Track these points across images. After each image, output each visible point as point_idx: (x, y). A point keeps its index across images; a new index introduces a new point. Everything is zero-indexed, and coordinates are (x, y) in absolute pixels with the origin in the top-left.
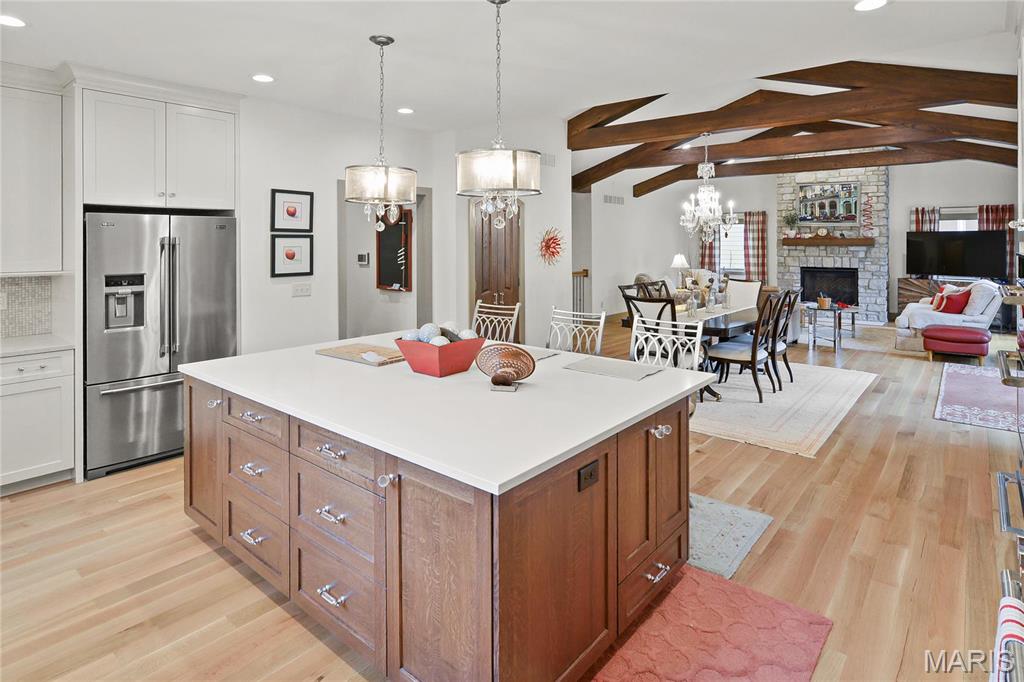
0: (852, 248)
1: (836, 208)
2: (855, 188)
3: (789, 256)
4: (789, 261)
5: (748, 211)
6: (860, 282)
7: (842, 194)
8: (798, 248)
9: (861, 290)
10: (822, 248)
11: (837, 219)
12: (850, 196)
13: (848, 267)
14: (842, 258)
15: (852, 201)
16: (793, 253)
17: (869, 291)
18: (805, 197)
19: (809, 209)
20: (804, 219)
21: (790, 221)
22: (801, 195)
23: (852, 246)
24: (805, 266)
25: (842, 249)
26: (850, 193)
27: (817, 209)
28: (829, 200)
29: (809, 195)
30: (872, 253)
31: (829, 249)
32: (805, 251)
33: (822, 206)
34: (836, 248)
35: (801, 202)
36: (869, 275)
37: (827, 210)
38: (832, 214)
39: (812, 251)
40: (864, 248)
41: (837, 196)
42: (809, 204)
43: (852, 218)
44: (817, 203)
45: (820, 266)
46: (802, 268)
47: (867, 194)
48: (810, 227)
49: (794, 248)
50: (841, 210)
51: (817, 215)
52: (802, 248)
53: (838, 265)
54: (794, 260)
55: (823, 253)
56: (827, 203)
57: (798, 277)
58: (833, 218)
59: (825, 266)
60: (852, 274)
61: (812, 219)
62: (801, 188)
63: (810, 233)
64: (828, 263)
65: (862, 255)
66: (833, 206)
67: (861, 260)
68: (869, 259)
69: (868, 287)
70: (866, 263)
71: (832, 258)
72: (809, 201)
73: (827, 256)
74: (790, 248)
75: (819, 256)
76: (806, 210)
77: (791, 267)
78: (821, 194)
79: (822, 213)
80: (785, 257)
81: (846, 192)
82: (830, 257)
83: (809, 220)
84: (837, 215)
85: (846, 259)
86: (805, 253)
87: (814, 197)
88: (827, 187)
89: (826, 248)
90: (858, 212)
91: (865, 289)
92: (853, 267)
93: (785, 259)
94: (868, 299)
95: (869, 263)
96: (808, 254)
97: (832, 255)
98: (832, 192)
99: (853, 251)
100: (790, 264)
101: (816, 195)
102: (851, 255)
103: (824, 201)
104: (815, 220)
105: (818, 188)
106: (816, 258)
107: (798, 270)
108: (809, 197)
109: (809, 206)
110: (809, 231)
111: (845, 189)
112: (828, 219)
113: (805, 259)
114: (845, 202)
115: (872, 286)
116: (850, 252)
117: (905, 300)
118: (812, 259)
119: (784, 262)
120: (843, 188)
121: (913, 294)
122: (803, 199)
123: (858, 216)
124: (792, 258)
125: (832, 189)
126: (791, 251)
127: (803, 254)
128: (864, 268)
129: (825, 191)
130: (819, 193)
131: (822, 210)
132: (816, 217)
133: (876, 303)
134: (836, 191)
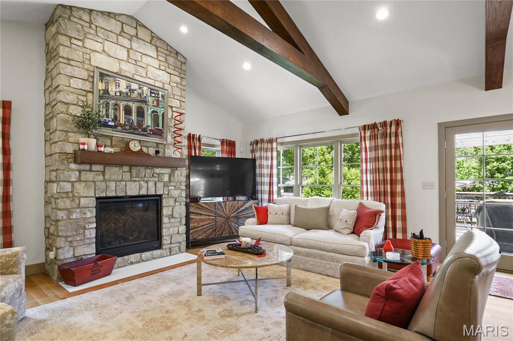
0: (158, 171)
1: (143, 117)
2: (163, 96)
3: (79, 180)
4: (80, 188)
6: (166, 211)
7: (150, 99)
8: (95, 167)
9: (165, 220)
10: (126, 168)
11: (144, 131)
12: (158, 105)
13: (153, 193)
14: (147, 182)
15: (160, 111)
16: (89, 176)
17: (172, 220)
18: (106, 91)
20: (106, 125)
21: (86, 124)
22: (101, 86)
23: (157, 167)
24: (104, 195)
25: (148, 171)
26: (158, 101)
27: (122, 113)
28: (136, 104)
29: (112, 89)
30: (176, 175)
31: (134, 170)
32: (103, 173)
33: (128, 111)
34: (142, 169)
35: (101, 97)
36: (172, 202)
37: (134, 117)
38: (140, 124)
39: (113, 172)
40: (168, 171)
41: (145, 102)
42: (112, 102)
43: (159, 133)
44: (122, 105)
45: (123, 194)
46: (97, 198)
47: (172, 107)
48: (111, 138)
49: (87, 167)
50: (148, 121)
51: (122, 121)
52: (99, 168)
53: (143, 192)
54: (88, 188)
55: (127, 176)
56: (134, 106)
57: (91, 214)
58: (138, 129)
59: (129, 194)
60: (155, 203)
61: (115, 127)
62: (102, 75)
63: (112, 146)
64: (133, 190)
65: (166, 178)
66: (141, 113)
67: (166, 185)
68: (172, 184)
69: (172, 216)
70: (170, 188)
71: (138, 183)
72: (112, 98)
73: (131, 181)
74: (82, 167)
75: (122, 180)
76: (107, 111)
77: (82, 199)
78: (127, 93)
79: (128, 120)
80: (73, 183)
81: (154, 99)
82: (135, 181)
83: (110, 126)
84: (144, 126)
85: (151, 184)
86: (104, 176)
87: (118, 94)
88: (134, 86)
89: (130, 169)
90: (165, 126)
91: (169, 218)
92: (158, 193)
93: (73, 186)
94: (171, 229)
95: (173, 188)
96: (107, 177)
97: (137, 179)
98: (140, 94)
99: (158, 174)
100: (82, 194)
101: (121, 92)
102: (156, 179)
103: (130, 104)
104: (119, 128)
105: (123, 84)
106: (118, 183)
107: (93, 203)
108: (112, 94)
109: (111, 107)
110: (109, 144)
111: (153, 95)
112: (134, 129)
113: (103, 184)
114: (153, 112)
115: (175, 215)
116: (155, 175)
117: (196, 225)
118: (113, 185)
119: (72, 192)
120: (151, 93)
121: (202, 217)
122: (104, 93)
123: (165, 131)
124: (83, 184)
125: (140, 91)
126: (83, 173)
127: (101, 178)
128: (168, 194)
129: (132, 91)
130: (124, 91)
131: (128, 117)
132: (120, 125)
133: (178, 233)
134: (145, 95)
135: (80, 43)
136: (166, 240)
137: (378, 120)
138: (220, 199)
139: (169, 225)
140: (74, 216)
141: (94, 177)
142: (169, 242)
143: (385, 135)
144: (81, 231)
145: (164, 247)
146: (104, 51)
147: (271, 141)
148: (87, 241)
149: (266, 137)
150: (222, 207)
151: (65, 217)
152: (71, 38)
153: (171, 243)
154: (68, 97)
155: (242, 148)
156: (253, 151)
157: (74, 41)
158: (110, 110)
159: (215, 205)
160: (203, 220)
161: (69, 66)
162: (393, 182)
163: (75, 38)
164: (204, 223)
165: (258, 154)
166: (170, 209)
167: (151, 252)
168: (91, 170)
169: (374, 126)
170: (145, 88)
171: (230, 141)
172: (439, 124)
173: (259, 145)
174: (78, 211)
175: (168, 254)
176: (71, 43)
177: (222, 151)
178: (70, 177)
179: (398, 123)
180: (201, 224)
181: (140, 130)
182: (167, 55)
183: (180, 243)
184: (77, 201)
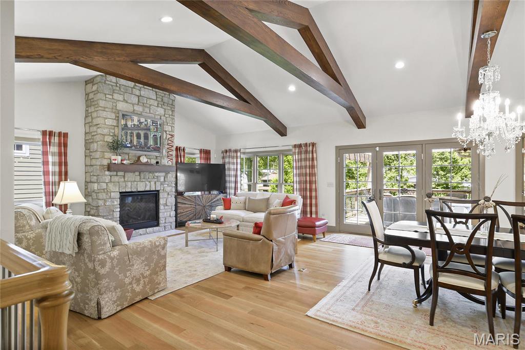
0: (157, 174)
1: (148, 139)
2: (160, 125)
3: (111, 182)
4: (111, 186)
5: (48, 129)
6: (162, 201)
7: (152, 128)
8: (119, 173)
9: (161, 207)
10: (137, 173)
11: (148, 149)
12: (157, 130)
13: (154, 189)
14: (150, 182)
15: (159, 135)
16: (116, 179)
17: (166, 207)
18: (126, 125)
19: (129, 137)
20: (125, 146)
21: (116, 146)
22: (123, 122)
23: (157, 172)
24: (124, 191)
25: (151, 174)
26: (157, 128)
27: (135, 138)
28: (144, 131)
29: (130, 124)
30: (168, 177)
31: (142, 175)
32: (124, 177)
33: (139, 136)
34: (147, 174)
35: (123, 129)
36: (166, 195)
37: (142, 140)
38: (146, 144)
39: (129, 176)
40: (163, 174)
41: (149, 129)
42: (129, 132)
43: (157, 149)
44: (135, 133)
45: (135, 190)
46: (120, 193)
47: (166, 131)
48: (128, 154)
49: (115, 173)
50: (151, 142)
51: (135, 144)
52: (122, 173)
53: (148, 189)
54: (115, 186)
55: (138, 178)
56: (142, 133)
57: (117, 202)
59: (139, 190)
60: (154, 196)
61: (131, 147)
62: (123, 115)
63: (129, 159)
64: (141, 187)
65: (162, 179)
66: (146, 137)
67: (162, 184)
68: (166, 183)
69: (166, 205)
70: (165, 186)
71: (144, 183)
72: (129, 129)
73: (140, 181)
74: (112, 173)
75: (135, 181)
76: (126, 137)
77: (112, 193)
78: (138, 125)
79: (138, 142)
80: (107, 183)
81: (154, 127)
82: (142, 181)
83: (128, 147)
84: (149, 146)
85: (153, 183)
86: (124, 178)
87: (133, 126)
88: (142, 120)
89: (140, 174)
90: (161, 145)
91: (164, 206)
92: (157, 189)
93: (107, 184)
94: (165, 214)
95: (167, 186)
96: (126, 179)
97: (144, 180)
98: (146, 125)
99: (157, 177)
100: (112, 190)
101: (134, 125)
102: (156, 180)
103: (140, 131)
104: (133, 148)
105: (136, 119)
106: (132, 183)
107: (118, 195)
108: (129, 126)
109: (129, 135)
110: (127, 158)
111: (154, 124)
112: (142, 148)
113: (124, 183)
114: (154, 136)
115: (168, 204)
116: (155, 177)
117: (182, 211)
118: (129, 184)
119: (106, 189)
120: (153, 123)
121: (187, 206)
122: (124, 127)
123: (161, 148)
124: (113, 184)
125: (146, 123)
126: (112, 177)
127: (123, 179)
128: (163, 190)
129: (141, 123)
130: (136, 124)
131: (139, 140)
132: (134, 146)
133: (170, 216)
134: (149, 125)
135: (110, 97)
136: (162, 221)
137: (303, 142)
138: (199, 193)
139: (164, 211)
140: (108, 204)
141: (119, 179)
142: (164, 222)
143: (306, 152)
144: (112, 213)
145: (160, 225)
146: (124, 100)
147: (236, 151)
148: (115, 219)
149: (233, 148)
150: (200, 199)
151: (103, 204)
152: (106, 94)
153: (165, 223)
154: (104, 131)
155: (215, 155)
156: (223, 158)
157: (107, 96)
158: (128, 137)
159: (195, 198)
160: (187, 208)
161: (105, 112)
162: (311, 183)
163: (108, 94)
164: (188, 210)
165: (227, 160)
166: (165, 200)
167: (152, 228)
168: (117, 175)
169: (300, 146)
170: (149, 120)
171: (206, 150)
172: (336, 147)
173: (228, 154)
174: (110, 200)
175: (164, 229)
176: (106, 97)
177: (201, 158)
178: (105, 179)
179: (313, 145)
180: (185, 210)
181: (146, 148)
182: (162, 97)
183: (171, 223)
184: (109, 195)
